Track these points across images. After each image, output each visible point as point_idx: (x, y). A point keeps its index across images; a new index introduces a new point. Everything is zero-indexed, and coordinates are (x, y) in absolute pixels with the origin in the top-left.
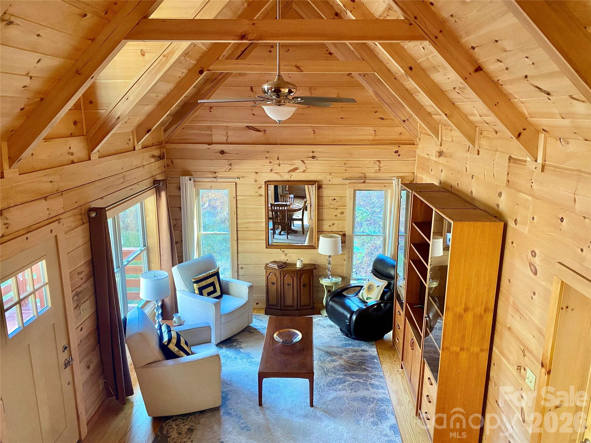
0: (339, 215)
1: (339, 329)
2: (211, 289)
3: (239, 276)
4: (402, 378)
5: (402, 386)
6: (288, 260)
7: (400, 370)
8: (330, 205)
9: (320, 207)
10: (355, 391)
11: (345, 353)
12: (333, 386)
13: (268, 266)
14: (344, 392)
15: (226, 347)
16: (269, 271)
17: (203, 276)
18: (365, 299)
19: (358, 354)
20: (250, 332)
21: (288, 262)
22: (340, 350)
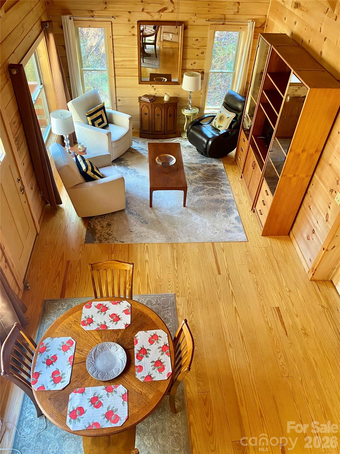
0: (200, 55)
1: (196, 149)
2: (100, 120)
3: (118, 107)
4: (242, 185)
5: (242, 191)
6: (156, 94)
7: (240, 179)
8: (193, 45)
9: (185, 47)
10: (211, 195)
11: (202, 168)
12: (196, 192)
13: (141, 99)
14: (204, 196)
15: (117, 165)
16: (142, 104)
17: (93, 110)
18: (217, 127)
19: (211, 168)
20: (132, 153)
21: (156, 95)
22: (198, 165)
